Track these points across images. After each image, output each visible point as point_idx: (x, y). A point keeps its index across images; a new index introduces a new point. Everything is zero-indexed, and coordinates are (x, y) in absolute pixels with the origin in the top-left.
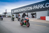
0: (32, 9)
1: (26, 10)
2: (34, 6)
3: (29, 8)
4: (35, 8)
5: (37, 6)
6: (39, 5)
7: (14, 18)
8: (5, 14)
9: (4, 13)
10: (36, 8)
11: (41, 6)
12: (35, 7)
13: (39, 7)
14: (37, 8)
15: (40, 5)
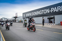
0: (49, 12)
1: (41, 13)
2: (52, 9)
3: (45, 11)
4: (53, 11)
6: (58, 7)
9: (14, 17)
11: (61, 9)
12: (53, 9)
13: (58, 9)
14: (56, 10)
15: (60, 7)
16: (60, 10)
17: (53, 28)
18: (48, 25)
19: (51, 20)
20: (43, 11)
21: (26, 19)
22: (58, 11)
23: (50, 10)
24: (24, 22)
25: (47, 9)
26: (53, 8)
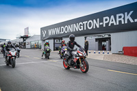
0: (98, 27)
1: (82, 29)
2: (104, 18)
3: (90, 23)
4: (107, 24)
5: (112, 17)
6: (118, 16)
7: (49, 52)
8: (24, 40)
9: (22, 37)
10: (111, 22)
12: (106, 20)
13: (118, 20)
14: (114, 22)
15: (122, 15)
16: (123, 23)
17: (107, 60)
18: (97, 54)
19: (103, 43)
20: (85, 23)
21: (47, 41)
22: (118, 24)
23: (101, 21)
24: (43, 48)
25: (94, 20)
26: (108, 18)
